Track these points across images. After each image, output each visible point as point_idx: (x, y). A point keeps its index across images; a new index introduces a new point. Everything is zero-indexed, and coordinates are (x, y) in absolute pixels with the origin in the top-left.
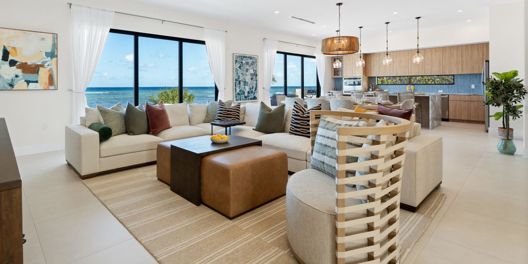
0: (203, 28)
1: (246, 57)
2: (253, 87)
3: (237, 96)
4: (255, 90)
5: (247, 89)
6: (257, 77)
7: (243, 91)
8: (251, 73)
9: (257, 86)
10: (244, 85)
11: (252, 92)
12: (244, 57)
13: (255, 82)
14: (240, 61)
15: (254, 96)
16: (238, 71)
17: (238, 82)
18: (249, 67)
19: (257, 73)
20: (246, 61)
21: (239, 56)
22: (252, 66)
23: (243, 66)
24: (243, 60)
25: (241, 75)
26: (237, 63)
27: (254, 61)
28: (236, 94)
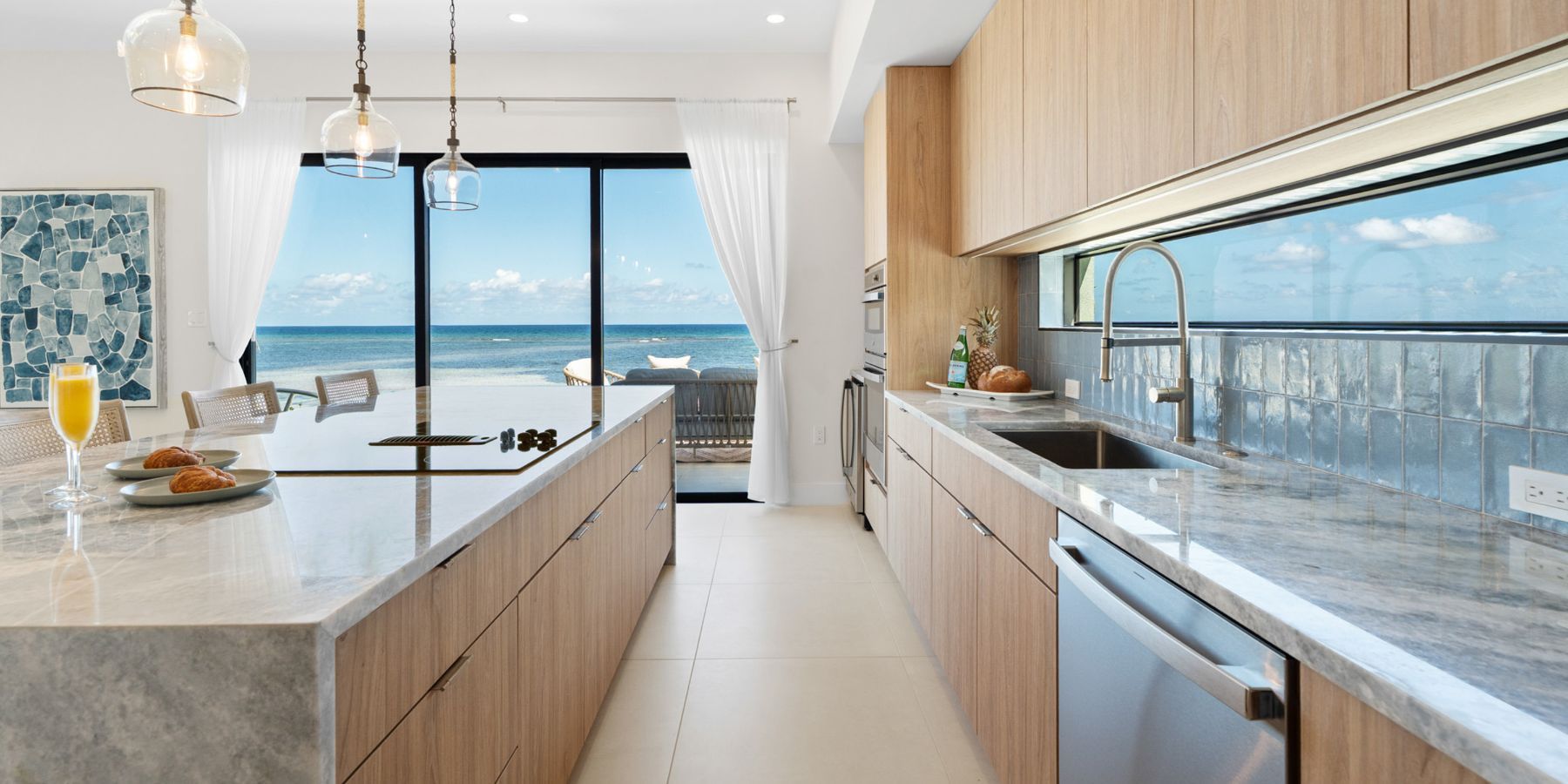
1: (71, 202)
2: (119, 340)
3: (17, 378)
4: (135, 355)
6: (152, 292)
7: (52, 356)
8: (105, 275)
9: (153, 334)
10: (63, 328)
11: (111, 363)
12: (59, 200)
13: (137, 314)
14: (31, 219)
15: (132, 381)
16: (22, 264)
17: (23, 315)
18: (94, 246)
19: (147, 274)
20: (73, 220)
21: (25, 198)
22: (109, 240)
23: (50, 241)
24: (51, 217)
25: (40, 283)
26: (12, 230)
27: (126, 215)
28: (8, 374)
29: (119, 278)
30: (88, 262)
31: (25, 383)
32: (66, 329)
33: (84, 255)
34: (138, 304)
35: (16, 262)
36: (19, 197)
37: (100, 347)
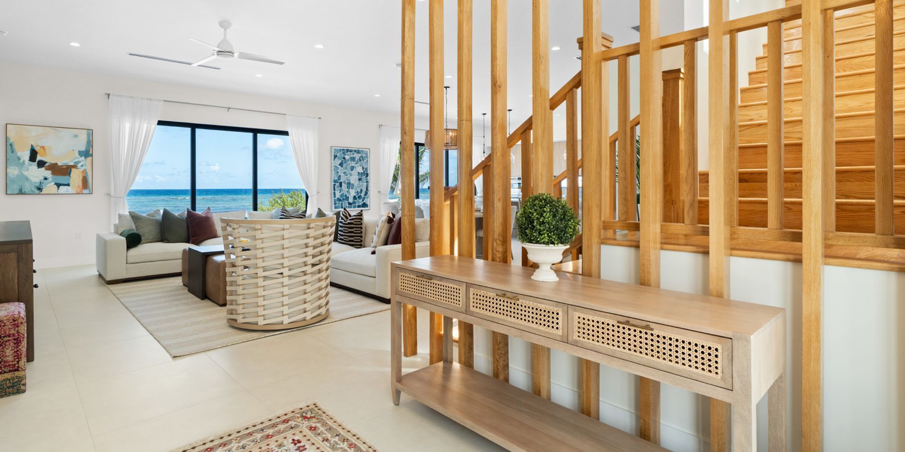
0: (285, 114)
1: (351, 151)
2: (361, 190)
3: (337, 202)
4: (365, 195)
5: (353, 193)
6: (369, 177)
7: (346, 195)
8: (359, 172)
9: (369, 189)
10: (348, 188)
11: (360, 197)
12: (348, 151)
13: (366, 184)
14: (341, 156)
15: (364, 202)
17: (339, 183)
18: (356, 164)
19: (368, 172)
20: (351, 156)
22: (359, 162)
23: (345, 162)
24: (346, 155)
25: (343, 174)
26: (336, 159)
27: (363, 156)
28: (335, 200)
31: (339, 204)
33: (353, 167)
34: (366, 181)
35: (337, 168)
36: (338, 149)
37: (357, 193)
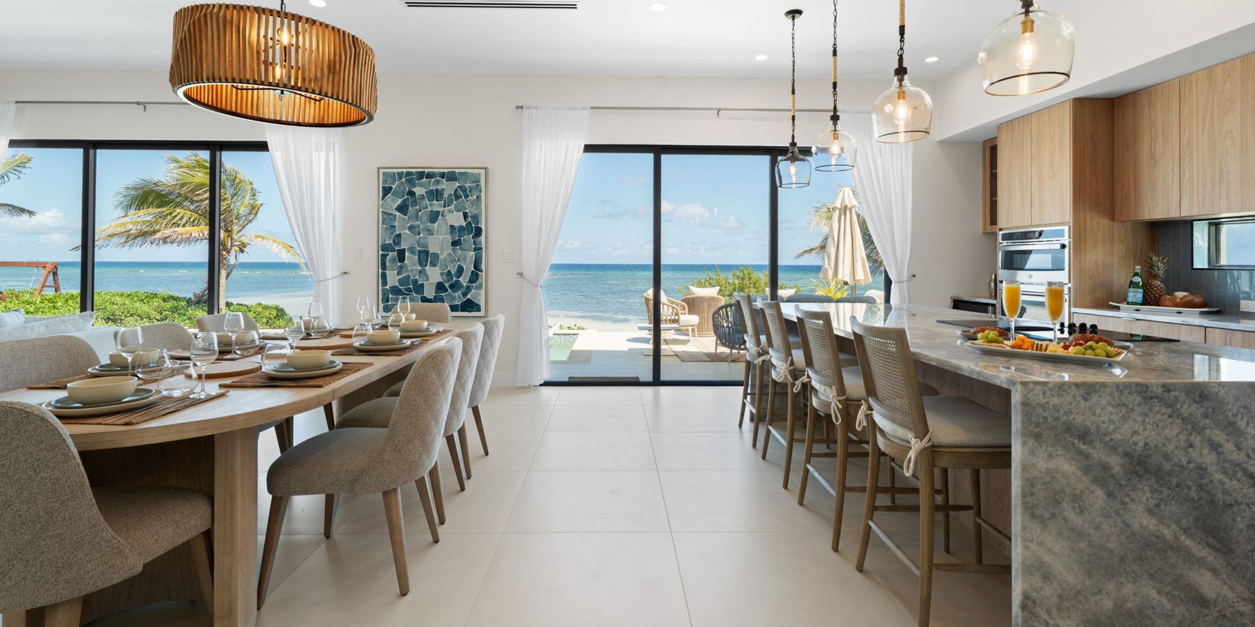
1: (429, 176)
2: (460, 271)
3: (391, 296)
4: (471, 281)
5: (435, 275)
6: (483, 237)
7: (415, 281)
8: (452, 227)
9: (483, 267)
10: (422, 262)
11: (454, 286)
12: (421, 175)
13: (472, 253)
14: (402, 188)
15: (468, 299)
16: (395, 218)
17: (396, 253)
18: (445, 207)
19: (480, 226)
20: (431, 188)
21: (398, 173)
22: (455, 202)
23: (415, 203)
24: (416, 186)
25: (407, 231)
26: (389, 195)
27: (466, 186)
28: (385, 293)
29: (461, 228)
30: (440, 217)
31: (396, 299)
32: (424, 263)
33: (438, 213)
34: (473, 246)
35: (391, 217)
36: (394, 173)
37: (447, 275)
